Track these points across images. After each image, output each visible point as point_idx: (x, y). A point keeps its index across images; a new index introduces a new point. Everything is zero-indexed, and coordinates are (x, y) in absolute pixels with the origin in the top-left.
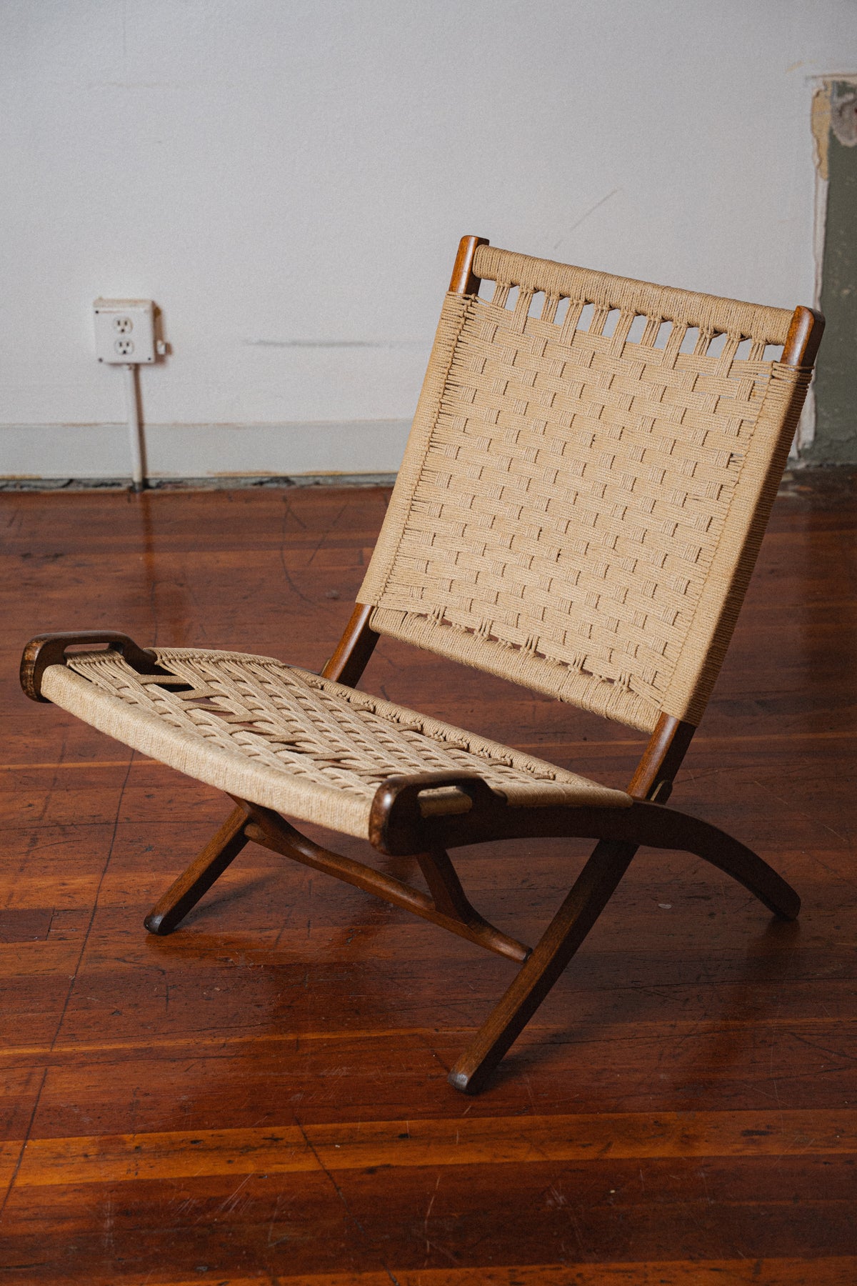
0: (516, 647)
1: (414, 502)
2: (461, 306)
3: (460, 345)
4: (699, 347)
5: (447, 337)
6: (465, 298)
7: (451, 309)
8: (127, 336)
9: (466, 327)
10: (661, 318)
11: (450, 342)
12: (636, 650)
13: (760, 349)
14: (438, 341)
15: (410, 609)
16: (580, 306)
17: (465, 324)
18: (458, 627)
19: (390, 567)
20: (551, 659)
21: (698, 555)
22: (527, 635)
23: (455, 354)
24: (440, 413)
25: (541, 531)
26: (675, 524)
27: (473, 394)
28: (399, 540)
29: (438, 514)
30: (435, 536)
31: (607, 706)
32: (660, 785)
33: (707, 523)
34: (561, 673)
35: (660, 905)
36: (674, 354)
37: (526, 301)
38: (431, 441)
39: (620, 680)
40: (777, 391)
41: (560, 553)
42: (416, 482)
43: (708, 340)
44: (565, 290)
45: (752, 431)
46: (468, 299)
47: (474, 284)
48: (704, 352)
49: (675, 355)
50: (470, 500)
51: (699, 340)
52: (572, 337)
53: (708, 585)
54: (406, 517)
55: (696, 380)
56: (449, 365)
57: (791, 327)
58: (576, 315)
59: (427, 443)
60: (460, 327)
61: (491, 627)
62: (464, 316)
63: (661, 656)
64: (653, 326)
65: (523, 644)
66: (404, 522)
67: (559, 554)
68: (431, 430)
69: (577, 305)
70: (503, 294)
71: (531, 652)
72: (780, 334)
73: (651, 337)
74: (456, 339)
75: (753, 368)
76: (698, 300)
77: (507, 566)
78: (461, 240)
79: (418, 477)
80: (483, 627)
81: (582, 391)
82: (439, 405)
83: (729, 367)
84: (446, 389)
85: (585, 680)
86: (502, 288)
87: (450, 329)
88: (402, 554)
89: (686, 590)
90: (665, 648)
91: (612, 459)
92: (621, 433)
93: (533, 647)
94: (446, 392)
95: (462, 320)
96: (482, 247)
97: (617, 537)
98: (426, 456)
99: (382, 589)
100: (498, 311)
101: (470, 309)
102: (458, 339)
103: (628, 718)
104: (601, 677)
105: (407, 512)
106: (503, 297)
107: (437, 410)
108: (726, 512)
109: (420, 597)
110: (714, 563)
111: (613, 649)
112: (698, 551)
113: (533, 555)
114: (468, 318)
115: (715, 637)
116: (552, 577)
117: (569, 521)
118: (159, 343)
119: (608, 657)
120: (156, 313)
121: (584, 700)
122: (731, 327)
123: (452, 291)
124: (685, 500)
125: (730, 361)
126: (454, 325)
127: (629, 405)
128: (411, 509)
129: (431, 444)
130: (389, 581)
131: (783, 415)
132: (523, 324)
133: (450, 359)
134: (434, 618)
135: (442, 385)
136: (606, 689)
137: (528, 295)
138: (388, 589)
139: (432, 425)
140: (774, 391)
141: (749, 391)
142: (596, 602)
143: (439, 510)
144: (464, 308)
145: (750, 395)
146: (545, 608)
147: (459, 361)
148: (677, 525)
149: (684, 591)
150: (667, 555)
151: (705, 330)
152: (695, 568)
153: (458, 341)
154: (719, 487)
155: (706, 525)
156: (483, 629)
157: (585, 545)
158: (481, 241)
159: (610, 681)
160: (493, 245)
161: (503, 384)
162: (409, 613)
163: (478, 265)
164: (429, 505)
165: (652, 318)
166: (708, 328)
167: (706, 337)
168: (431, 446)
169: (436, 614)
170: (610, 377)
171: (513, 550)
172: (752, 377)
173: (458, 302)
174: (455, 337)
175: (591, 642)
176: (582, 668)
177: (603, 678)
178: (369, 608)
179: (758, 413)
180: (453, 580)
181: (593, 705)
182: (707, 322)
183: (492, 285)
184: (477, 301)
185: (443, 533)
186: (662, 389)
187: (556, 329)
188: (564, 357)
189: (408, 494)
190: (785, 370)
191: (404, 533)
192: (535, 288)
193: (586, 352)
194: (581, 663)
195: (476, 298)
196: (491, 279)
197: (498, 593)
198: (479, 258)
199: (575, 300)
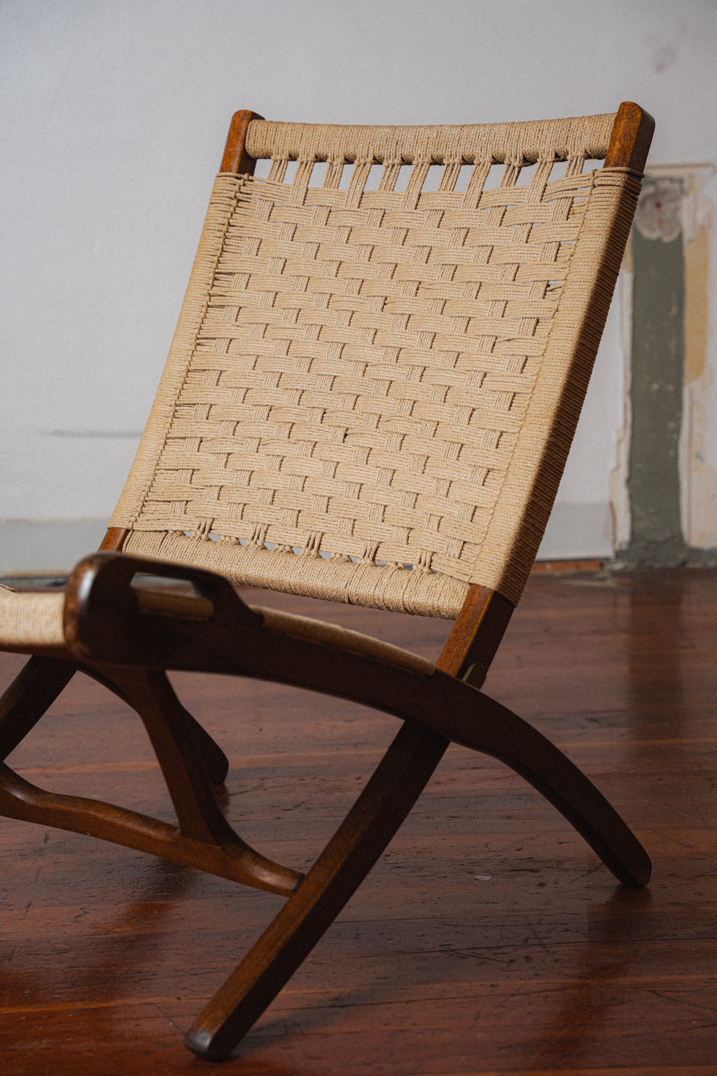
0: (295, 551)
1: (177, 408)
2: (232, 186)
3: (231, 229)
4: (506, 179)
5: (216, 222)
6: (237, 178)
7: (222, 191)
9: (238, 210)
10: (460, 158)
11: (220, 227)
12: (439, 524)
13: (578, 163)
14: (206, 228)
15: (170, 526)
16: (368, 165)
17: (237, 206)
18: (227, 539)
19: (149, 483)
20: (338, 556)
21: (512, 402)
22: (309, 533)
23: (226, 240)
24: (209, 306)
25: (325, 413)
26: (483, 373)
27: (247, 280)
28: (159, 452)
29: (206, 416)
30: (201, 441)
31: (404, 594)
32: (471, 669)
33: (521, 364)
34: (348, 570)
36: (477, 193)
37: (306, 170)
38: (198, 339)
39: (420, 563)
40: (600, 199)
41: (348, 433)
42: (180, 386)
43: (517, 169)
44: (350, 150)
45: (572, 250)
46: (240, 179)
47: (247, 164)
48: (512, 184)
49: (479, 194)
50: (242, 394)
51: (507, 172)
52: (359, 200)
53: (524, 430)
54: (168, 426)
55: (504, 215)
56: (218, 253)
57: (615, 127)
58: (364, 177)
59: (193, 341)
60: (232, 209)
61: (266, 532)
62: (236, 197)
63: (470, 523)
64: (452, 169)
65: (303, 545)
66: (166, 431)
67: (346, 435)
68: (198, 325)
69: (365, 164)
70: (280, 171)
71: (313, 552)
72: (602, 139)
73: (450, 182)
74: (227, 223)
75: (571, 183)
77: (285, 459)
78: (233, 117)
79: (182, 379)
80: (257, 533)
81: (371, 255)
82: (208, 298)
83: (542, 190)
85: (378, 571)
86: (279, 162)
87: (220, 212)
88: (162, 467)
89: (498, 444)
90: (473, 514)
91: (406, 319)
92: (418, 289)
93: (316, 546)
94: (216, 283)
95: (234, 202)
96: (255, 122)
97: (415, 402)
98: (192, 355)
99: (139, 509)
100: (275, 187)
101: (243, 189)
102: (229, 223)
103: (430, 603)
104: (397, 564)
105: (170, 420)
106: (279, 174)
107: (205, 303)
108: (543, 347)
109: (183, 512)
110: (531, 406)
111: (411, 529)
112: (511, 398)
113: (315, 440)
114: (241, 200)
115: (534, 490)
116: (338, 460)
117: (358, 397)
119: (405, 540)
121: (377, 593)
122: (542, 148)
123: (223, 171)
124: (494, 345)
125: (543, 185)
126: (224, 207)
127: (426, 258)
128: (174, 416)
129: (198, 341)
130: (147, 499)
131: (609, 224)
132: (303, 196)
133: (220, 246)
134: (199, 533)
135: (212, 275)
136: (405, 575)
137: (309, 164)
138: (146, 509)
139: (200, 320)
140: (597, 200)
141: (567, 210)
142: (390, 479)
143: (207, 412)
144: (236, 188)
145: (569, 214)
146: (329, 498)
147: (231, 247)
148: (486, 374)
149: (495, 445)
150: (474, 410)
151: (513, 161)
152: (508, 416)
153: (229, 224)
154: (535, 322)
155: (521, 367)
156: (256, 537)
157: (376, 418)
158: (255, 116)
159: (408, 567)
160: (266, 119)
161: (281, 263)
162: (170, 532)
163: (251, 141)
164: (195, 409)
165: (451, 161)
166: (516, 158)
167: (514, 168)
168: (198, 344)
169: (201, 529)
170: (404, 232)
171: (292, 439)
172: (571, 194)
173: (230, 184)
174: (226, 221)
175: (385, 526)
176: (374, 559)
177: (400, 565)
178: (123, 532)
179: (578, 229)
180: (222, 487)
181: (387, 596)
182: (513, 151)
183: (269, 162)
184: (252, 181)
185: (211, 436)
186: (464, 232)
187: (341, 195)
188: (350, 222)
189: (171, 399)
190: (609, 174)
191: (166, 443)
192: (316, 157)
193: (375, 212)
194: (372, 553)
195: (250, 178)
196: (267, 157)
197: (275, 491)
198: (252, 133)
199: (362, 161)
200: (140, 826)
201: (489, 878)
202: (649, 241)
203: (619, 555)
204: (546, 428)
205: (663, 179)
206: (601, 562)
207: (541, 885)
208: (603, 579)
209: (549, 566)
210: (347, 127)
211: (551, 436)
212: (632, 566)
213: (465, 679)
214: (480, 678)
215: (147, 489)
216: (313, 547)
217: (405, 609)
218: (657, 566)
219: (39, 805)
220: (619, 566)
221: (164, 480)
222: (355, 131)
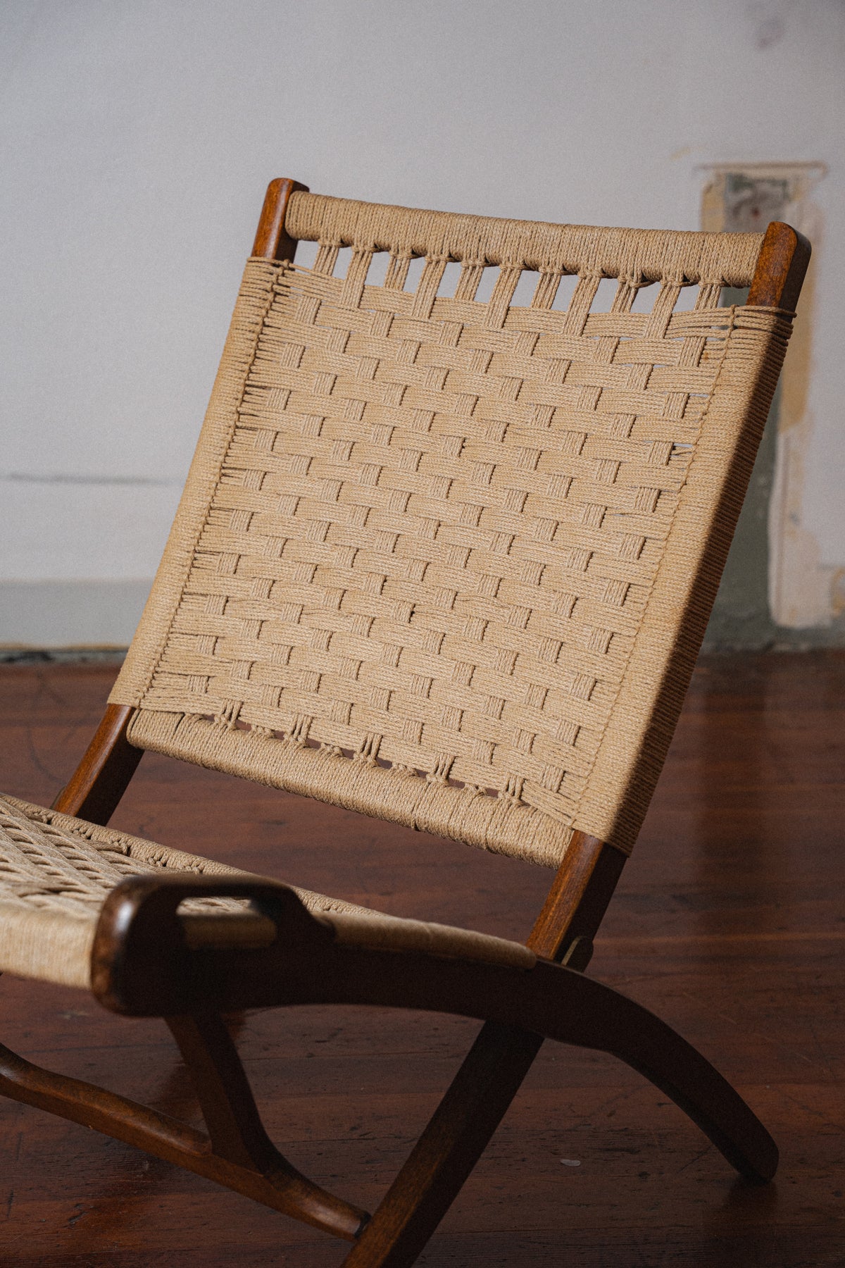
0: (346, 754)
1: (197, 555)
2: (269, 275)
3: (266, 330)
4: (620, 302)
5: (248, 320)
6: (274, 265)
7: (255, 281)
9: (275, 306)
10: (561, 267)
11: (252, 327)
12: (532, 743)
13: (713, 292)
14: (234, 326)
15: (188, 708)
16: (442, 263)
17: (274, 301)
18: (260, 730)
19: (160, 649)
20: (401, 768)
21: (626, 595)
22: (364, 734)
23: (260, 344)
24: (237, 427)
25: (385, 581)
26: (589, 552)
27: (286, 397)
28: (173, 610)
29: (233, 569)
30: (227, 601)
31: (487, 829)
32: (575, 943)
33: (638, 547)
34: (416, 787)
35: (563, 1161)
36: (582, 315)
37: (363, 263)
38: (224, 468)
39: (507, 790)
40: (742, 346)
41: (415, 610)
42: (200, 527)
43: (633, 290)
44: (419, 242)
45: (705, 407)
46: (278, 266)
47: (287, 247)
48: (627, 308)
49: (584, 317)
50: (280, 546)
51: (620, 292)
52: (430, 308)
53: (642, 636)
54: (185, 577)
55: (616, 348)
56: (250, 360)
57: (761, 253)
58: (436, 276)
59: (217, 470)
60: (267, 305)
61: (309, 727)
62: (272, 290)
63: (572, 748)
64: (550, 281)
65: (358, 748)
66: (183, 584)
67: (412, 613)
68: (223, 451)
69: (438, 262)
70: (330, 257)
71: (370, 759)
72: (744, 266)
73: (547, 296)
74: (261, 323)
75: (704, 319)
76: (616, 235)
77: (334, 635)
78: (270, 186)
79: (203, 519)
80: (298, 728)
81: (445, 380)
82: (236, 416)
83: (666, 322)
84: (246, 393)
85: (454, 793)
86: (327, 248)
87: (253, 308)
88: (178, 631)
89: (608, 647)
90: (576, 736)
91: (491, 470)
92: (505, 433)
93: (373, 751)
94: (247, 397)
95: (270, 296)
96: (298, 195)
97: (500, 580)
98: (216, 489)
99: (147, 682)
100: (323, 281)
101: (282, 280)
102: (264, 322)
103: (521, 845)
104: (477, 788)
105: (187, 569)
106: (328, 264)
107: (232, 423)
108: (668, 528)
109: (203, 691)
110: (652, 604)
111: (496, 745)
112: (625, 590)
113: (373, 615)
114: (279, 294)
115: (654, 713)
116: (402, 645)
117: (428, 564)
119: (488, 757)
121: (452, 823)
122: (667, 267)
123: (256, 256)
124: (603, 518)
125: (667, 315)
126: (257, 302)
127: (516, 393)
128: (193, 566)
129: (223, 471)
130: (157, 669)
131: (752, 379)
132: (359, 295)
133: (252, 351)
134: (224, 719)
135: (241, 388)
136: (487, 805)
137: (366, 255)
138: (157, 682)
139: (226, 444)
140: (738, 346)
141: (699, 353)
142: (469, 676)
143: (234, 564)
144: (273, 278)
145: (700, 358)
146: (391, 692)
147: (265, 353)
148: (592, 553)
149: (604, 648)
150: (577, 599)
151: (628, 277)
152: (621, 614)
153: (264, 324)
154: (656, 494)
155: (638, 550)
156: (296, 732)
157: (452, 595)
158: (297, 187)
159: (492, 793)
160: (312, 191)
161: (330, 380)
162: (187, 715)
163: (293, 219)
164: (219, 557)
165: (548, 270)
166: (632, 275)
167: (630, 288)
168: (224, 475)
169: (227, 714)
170: (487, 357)
171: (343, 611)
172: (703, 333)
173: (264, 271)
174: (259, 320)
175: (462, 737)
176: (447, 778)
177: (481, 789)
178: (127, 710)
179: (713, 381)
180: (253, 663)
181: (465, 830)
182: (631, 265)
183: (315, 246)
184: (293, 270)
185: (239, 596)
186: (564, 365)
187: (407, 298)
188: (419, 335)
189: (189, 544)
190: (754, 314)
191: (182, 599)
192: (375, 246)
193: (451, 326)
194: (446, 769)
195: (291, 265)
196: (313, 239)
197: (321, 675)
198: (294, 209)
199: (434, 258)
201: (577, 1163)
204: (671, 635)
205: (762, 181)
207: (643, 1175)
210: (416, 211)
211: (676, 645)
213: (565, 961)
214: (585, 954)
215: (158, 656)
216: (369, 753)
217: (488, 848)
218: (738, 647)
221: (180, 646)
222: (426, 219)
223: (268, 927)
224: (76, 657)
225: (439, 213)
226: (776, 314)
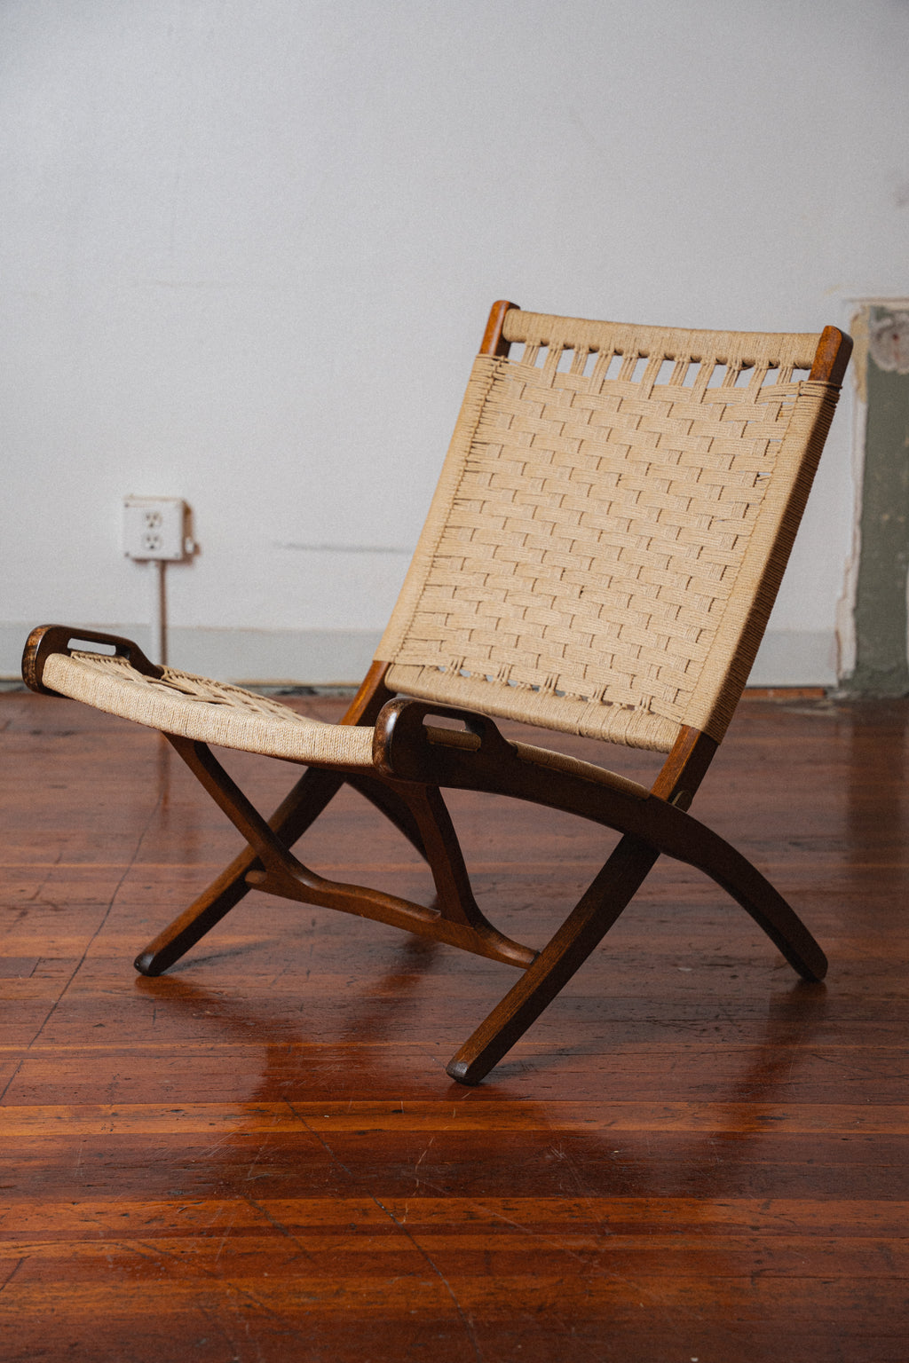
0: (534, 689)
1: (436, 559)
2: (490, 366)
3: (487, 404)
4: (728, 381)
5: (475, 397)
6: (494, 359)
7: (481, 371)
8: (156, 531)
9: (494, 388)
10: (689, 358)
11: (478, 402)
12: (658, 673)
13: (788, 372)
14: (466, 401)
15: (427, 662)
16: (609, 357)
17: (494, 384)
18: (476, 675)
19: (409, 623)
20: (571, 695)
21: (723, 574)
22: (547, 674)
23: (483, 414)
24: (465, 471)
25: (564, 571)
26: (700, 547)
27: (500, 450)
28: (419, 596)
29: (461, 567)
30: (456, 589)
31: (627, 730)
32: (679, 794)
33: (732, 541)
34: (580, 706)
36: (702, 390)
37: (556, 357)
38: (456, 499)
39: (641, 704)
40: (804, 407)
41: (583, 590)
42: (438, 539)
43: (736, 372)
44: (594, 343)
45: (779, 448)
46: (497, 360)
47: (504, 347)
48: (732, 384)
49: (704, 391)
50: (493, 551)
51: (728, 374)
52: (600, 387)
53: (732, 599)
54: (427, 574)
55: (724, 411)
56: (476, 424)
57: (819, 347)
58: (605, 366)
59: (450, 501)
60: (489, 387)
61: (510, 672)
62: (493, 376)
63: (684, 674)
64: (682, 367)
65: (542, 684)
66: (425, 578)
67: (582, 592)
69: (607, 356)
70: (533, 354)
71: (551, 690)
72: (808, 354)
73: (680, 378)
74: (484, 399)
75: (781, 390)
76: (727, 336)
77: (529, 609)
78: (493, 306)
79: (441, 534)
80: (502, 672)
81: (609, 436)
82: (465, 463)
83: (757, 393)
84: (472, 447)
85: (606, 708)
86: (531, 348)
87: (479, 389)
88: (421, 610)
89: (710, 608)
90: (687, 667)
91: (637, 495)
92: (648, 469)
93: (553, 685)
94: (473, 451)
95: (491, 381)
96: (512, 311)
97: (642, 568)
98: (450, 513)
99: (400, 646)
100: (527, 369)
101: (499, 370)
103: (648, 738)
104: (621, 705)
105: (428, 568)
106: (531, 358)
107: (462, 468)
108: (752, 529)
109: (438, 650)
110: (740, 579)
111: (634, 676)
112: (723, 570)
113: (555, 594)
114: (497, 379)
116: (574, 613)
117: (593, 559)
118: (188, 540)
119: (629, 684)
120: (187, 512)
121: (604, 728)
122: (759, 356)
123: (482, 353)
124: (711, 524)
125: (758, 388)
126: (482, 385)
127: (656, 443)
128: (432, 566)
129: (455, 501)
130: (407, 637)
131: (810, 429)
132: (552, 379)
133: (477, 419)
134: (452, 669)
135: (469, 444)
136: (628, 714)
137: (558, 352)
138: (407, 646)
139: (457, 483)
140: (802, 407)
141: (777, 413)
142: (618, 632)
143: (461, 564)
144: (494, 368)
145: (778, 416)
146: (566, 645)
147: (487, 420)
148: (703, 547)
149: (708, 609)
150: (691, 578)
151: (733, 364)
152: (719, 585)
153: (486, 400)
154: (745, 506)
155: (732, 544)
156: (501, 675)
157: (608, 579)
158: (512, 306)
159: (631, 707)
160: (523, 309)
161: (530, 437)
162: (427, 667)
163: (509, 327)
164: (450, 560)
165: (681, 360)
166: (736, 362)
167: (734, 371)
168: (456, 504)
169: (454, 665)
170: (637, 419)
171: (535, 593)
172: (780, 399)
173: (488, 363)
174: (483, 397)
175: (612, 672)
176: (602, 700)
177: (624, 705)
178: (385, 665)
179: (785, 430)
180: (472, 630)
181: (613, 732)
182: (735, 356)
183: (522, 347)
184: (507, 362)
185: (464, 585)
186: (689, 423)
187: (585, 381)
188: (592, 405)
189: (431, 551)
190: (812, 386)
191: (424, 589)
192: (564, 346)
193: (614, 399)
194: (601, 694)
195: (506, 360)
196: (522, 341)
197: (519, 636)
198: (509, 322)
199: (604, 353)
200: (407, 910)
201: (689, 970)
202: (884, 372)
203: (843, 683)
204: (751, 597)
205: (901, 312)
206: (825, 691)
207: (734, 977)
208: (824, 708)
209: (771, 693)
210: (593, 321)
211: (754, 604)
212: (855, 695)
213: (674, 803)
214: (687, 802)
215: (407, 628)
216: (550, 686)
217: (627, 743)
218: (880, 696)
219: (323, 890)
220: (842, 695)
221: (422, 620)
222: (600, 326)
223: (477, 739)
224: (335, 692)
225: (608, 323)
226: (827, 386)
